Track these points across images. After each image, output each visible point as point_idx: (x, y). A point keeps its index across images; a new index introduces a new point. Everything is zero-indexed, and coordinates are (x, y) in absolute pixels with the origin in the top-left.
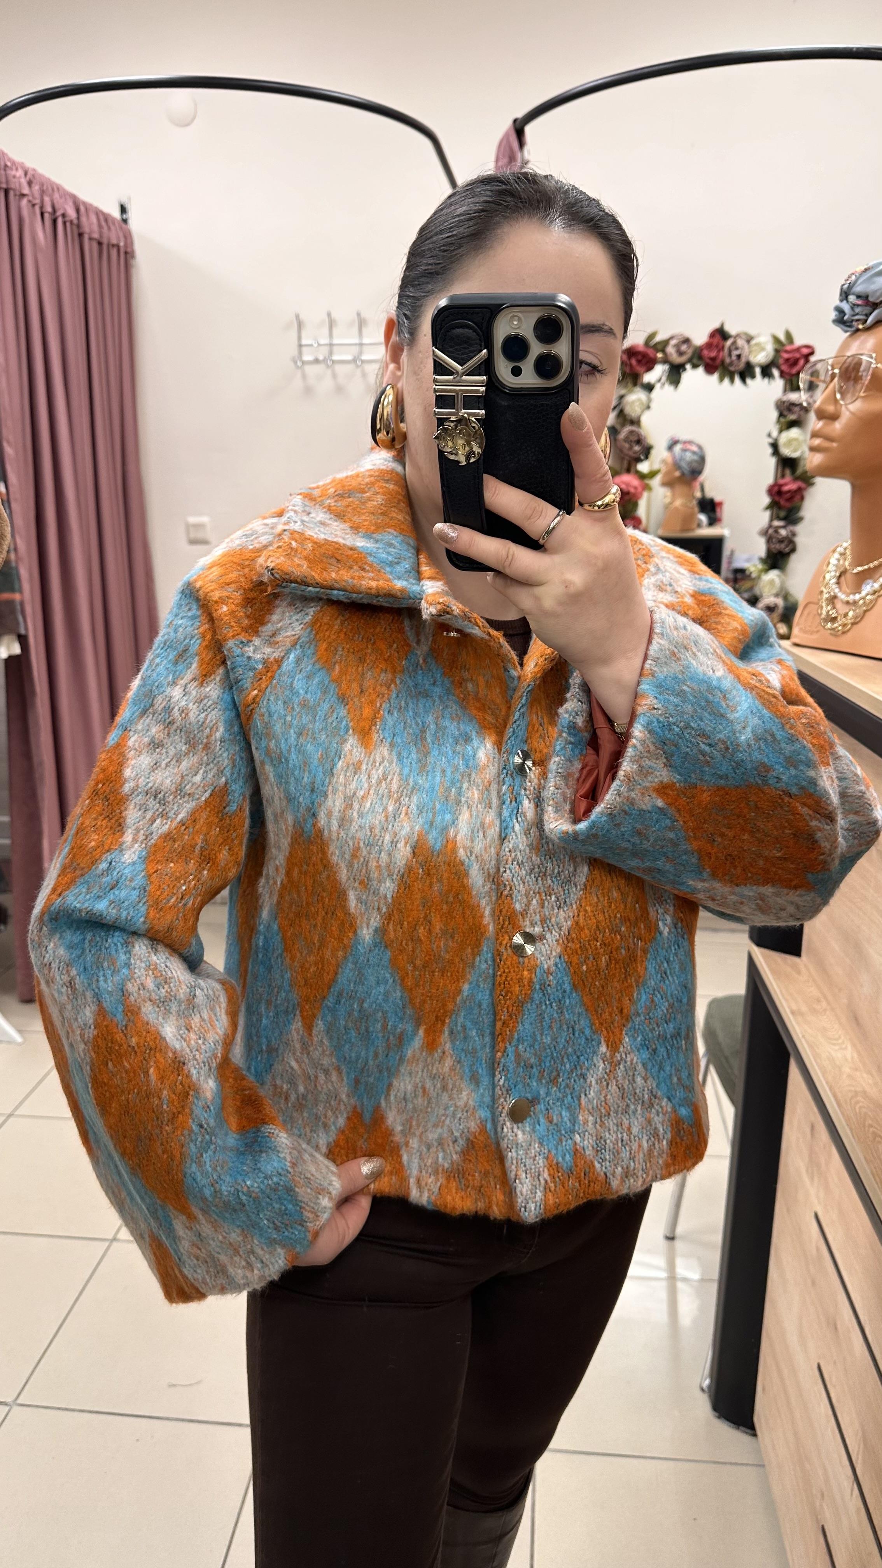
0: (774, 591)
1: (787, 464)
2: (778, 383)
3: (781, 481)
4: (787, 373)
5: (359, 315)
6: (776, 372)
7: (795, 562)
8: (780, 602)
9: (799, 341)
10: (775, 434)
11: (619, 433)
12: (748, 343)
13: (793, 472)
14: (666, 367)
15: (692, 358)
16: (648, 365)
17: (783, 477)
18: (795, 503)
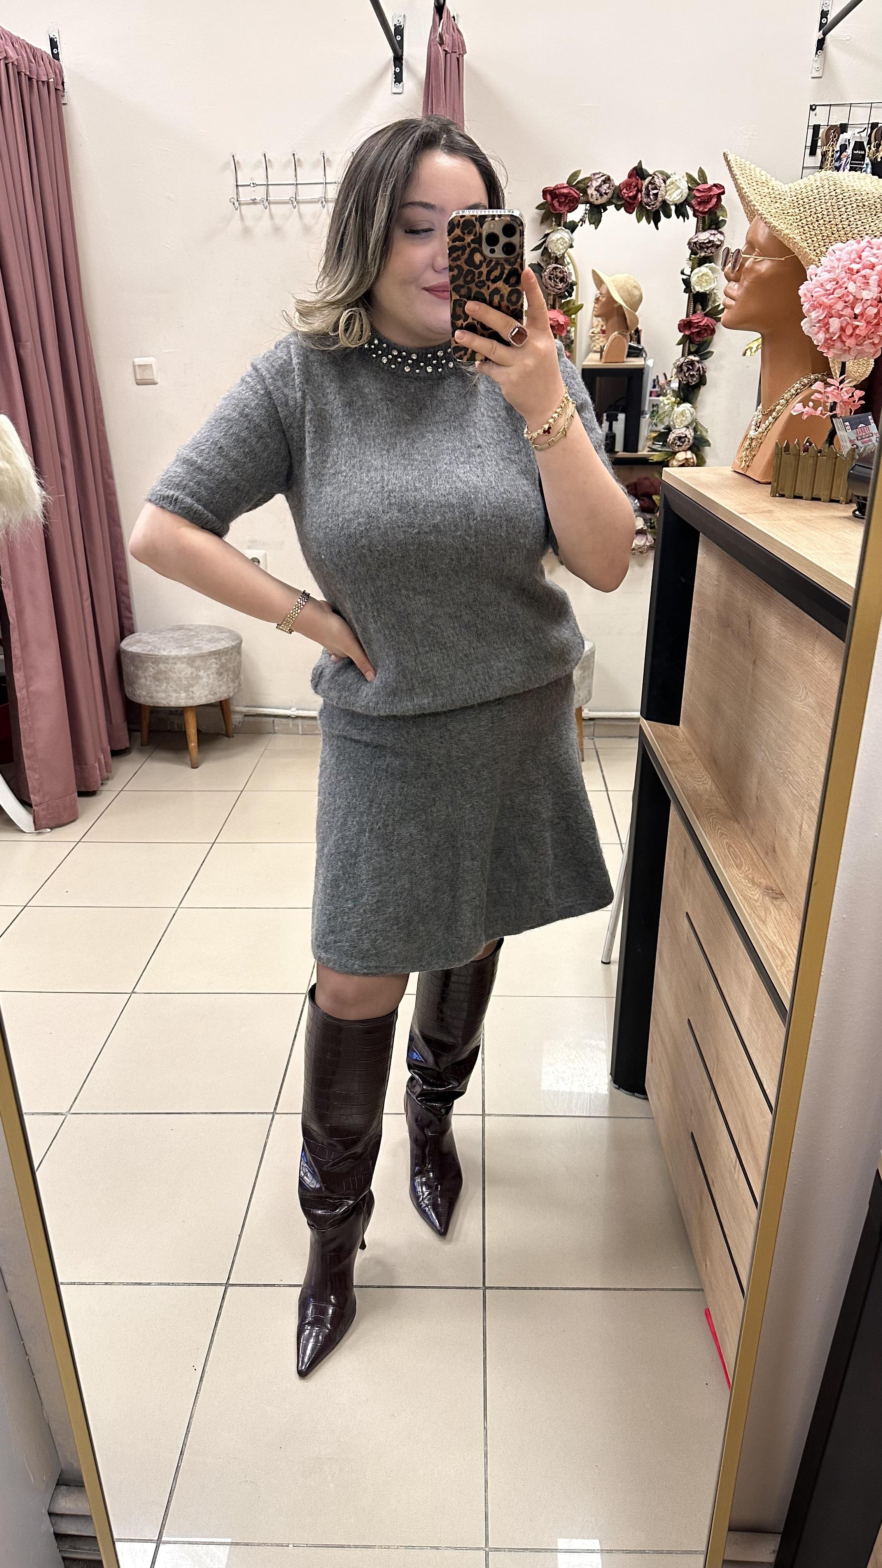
0: (686, 423)
1: (699, 300)
2: (692, 221)
3: (692, 317)
4: (701, 212)
5: (294, 155)
6: (690, 212)
7: (706, 394)
8: (690, 433)
9: (710, 182)
10: (688, 272)
11: (545, 271)
12: (665, 182)
13: (704, 309)
14: (588, 205)
15: (612, 198)
16: (571, 205)
17: (694, 312)
18: (705, 339)
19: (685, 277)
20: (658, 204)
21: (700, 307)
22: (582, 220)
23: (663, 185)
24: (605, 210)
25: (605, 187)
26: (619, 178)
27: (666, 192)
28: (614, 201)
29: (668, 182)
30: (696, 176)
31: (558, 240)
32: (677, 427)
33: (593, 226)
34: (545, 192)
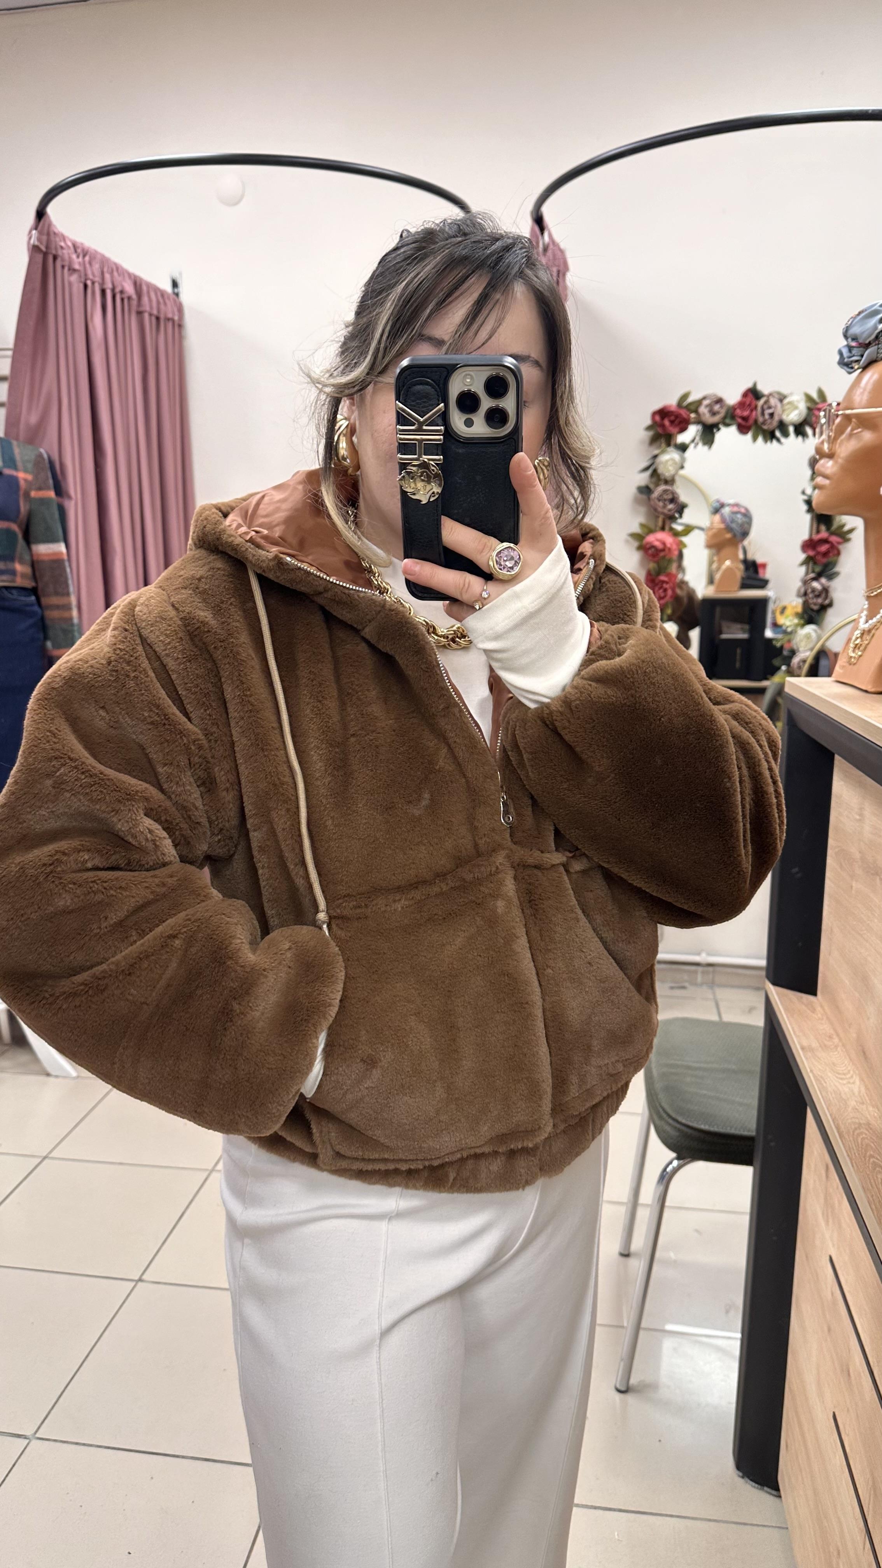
0: (810, 646)
3: (816, 537)
7: (831, 617)
10: (809, 491)
11: (653, 492)
12: (781, 401)
13: (828, 528)
14: (700, 427)
15: (725, 418)
16: (681, 425)
17: (818, 532)
18: (831, 559)
19: (805, 498)
20: (775, 422)
21: (823, 528)
22: (693, 441)
23: (779, 405)
24: (719, 429)
25: (717, 407)
26: (733, 398)
27: (783, 411)
28: (728, 421)
29: (786, 401)
30: (815, 395)
31: (667, 461)
32: (801, 649)
33: (706, 448)
34: (654, 414)
